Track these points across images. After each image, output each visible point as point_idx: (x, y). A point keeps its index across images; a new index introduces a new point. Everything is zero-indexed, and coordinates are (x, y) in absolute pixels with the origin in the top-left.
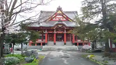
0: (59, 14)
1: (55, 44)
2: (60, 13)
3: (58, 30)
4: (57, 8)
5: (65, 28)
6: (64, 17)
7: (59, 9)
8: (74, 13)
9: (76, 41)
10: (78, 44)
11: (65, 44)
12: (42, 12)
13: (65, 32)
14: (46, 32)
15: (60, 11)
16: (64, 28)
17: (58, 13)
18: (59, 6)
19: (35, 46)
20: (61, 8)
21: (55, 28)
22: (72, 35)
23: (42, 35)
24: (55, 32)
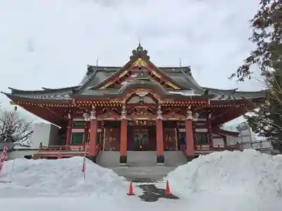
0: (140, 68)
2: (143, 64)
4: (134, 52)
5: (161, 102)
6: (153, 75)
7: (140, 54)
8: (180, 72)
12: (90, 69)
13: (160, 117)
14: (93, 117)
15: (140, 60)
16: (157, 101)
18: (140, 47)
21: (124, 102)
22: (181, 130)
23: (83, 131)
24: (124, 117)
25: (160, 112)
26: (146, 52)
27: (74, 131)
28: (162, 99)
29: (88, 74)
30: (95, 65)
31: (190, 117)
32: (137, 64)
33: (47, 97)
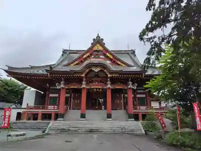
0: (98, 51)
1: (83, 116)
2: (101, 48)
4: (94, 40)
5: (109, 75)
6: (108, 57)
7: (98, 41)
8: (128, 54)
9: (136, 109)
10: (140, 117)
11: (109, 116)
12: (65, 52)
13: (109, 86)
14: (62, 86)
15: (98, 45)
17: (96, 48)
18: (98, 36)
19: (38, 121)
20: (102, 40)
21: (83, 75)
22: (126, 95)
23: (57, 95)
24: (84, 86)
25: (109, 82)
27: (51, 95)
28: (110, 73)
29: (62, 55)
30: (68, 49)
31: (130, 86)
33: (32, 71)
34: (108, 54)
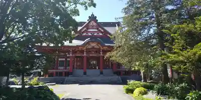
0: (93, 26)
2: (95, 24)
3: (90, 52)
4: (90, 17)
5: (102, 48)
6: (100, 30)
9: (119, 68)
10: (121, 73)
11: (101, 73)
14: (71, 55)
15: (93, 22)
16: (100, 48)
18: (92, 15)
19: (54, 77)
23: (64, 59)
24: (85, 55)
25: (101, 53)
26: (96, 17)
27: (60, 59)
32: (91, 24)
34: (100, 29)
